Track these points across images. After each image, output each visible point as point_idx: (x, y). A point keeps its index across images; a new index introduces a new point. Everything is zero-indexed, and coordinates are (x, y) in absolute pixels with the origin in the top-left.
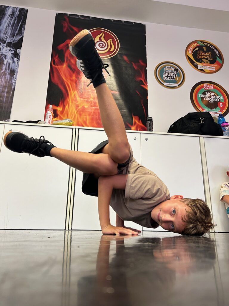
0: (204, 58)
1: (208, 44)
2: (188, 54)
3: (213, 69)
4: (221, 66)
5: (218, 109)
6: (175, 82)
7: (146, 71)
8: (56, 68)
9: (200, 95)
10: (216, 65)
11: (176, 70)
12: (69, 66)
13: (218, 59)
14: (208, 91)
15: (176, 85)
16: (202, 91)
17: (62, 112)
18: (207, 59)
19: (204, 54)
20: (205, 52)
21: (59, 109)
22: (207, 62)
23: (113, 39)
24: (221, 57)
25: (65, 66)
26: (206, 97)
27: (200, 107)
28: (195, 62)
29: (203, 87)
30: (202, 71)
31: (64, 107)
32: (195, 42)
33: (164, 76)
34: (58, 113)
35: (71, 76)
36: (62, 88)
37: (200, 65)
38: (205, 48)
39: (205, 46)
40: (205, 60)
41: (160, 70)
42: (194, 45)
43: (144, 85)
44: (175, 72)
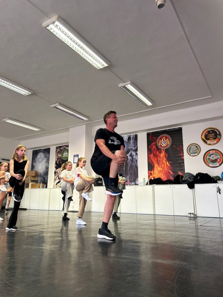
0: (211, 137)
1: (213, 129)
2: (202, 137)
3: (215, 142)
4: (220, 139)
5: (217, 162)
6: (196, 153)
7: (183, 150)
8: (149, 157)
9: (208, 157)
10: (217, 140)
11: (197, 147)
12: (154, 155)
13: (218, 136)
14: (212, 155)
15: (197, 154)
16: (209, 155)
17: (153, 173)
18: (212, 137)
19: (211, 135)
20: (211, 134)
21: (152, 172)
22: (212, 139)
23: (169, 138)
24: (220, 135)
25: (152, 155)
26: (211, 158)
27: (208, 163)
28: (206, 141)
29: (210, 153)
30: (210, 144)
31: (154, 171)
32: (206, 130)
33: (191, 151)
34: (152, 174)
35: (155, 159)
36: (152, 164)
37: (208, 142)
38: (211, 132)
39: (211, 130)
40: (211, 138)
41: (189, 148)
42: (206, 131)
43: (182, 156)
44: (196, 148)
